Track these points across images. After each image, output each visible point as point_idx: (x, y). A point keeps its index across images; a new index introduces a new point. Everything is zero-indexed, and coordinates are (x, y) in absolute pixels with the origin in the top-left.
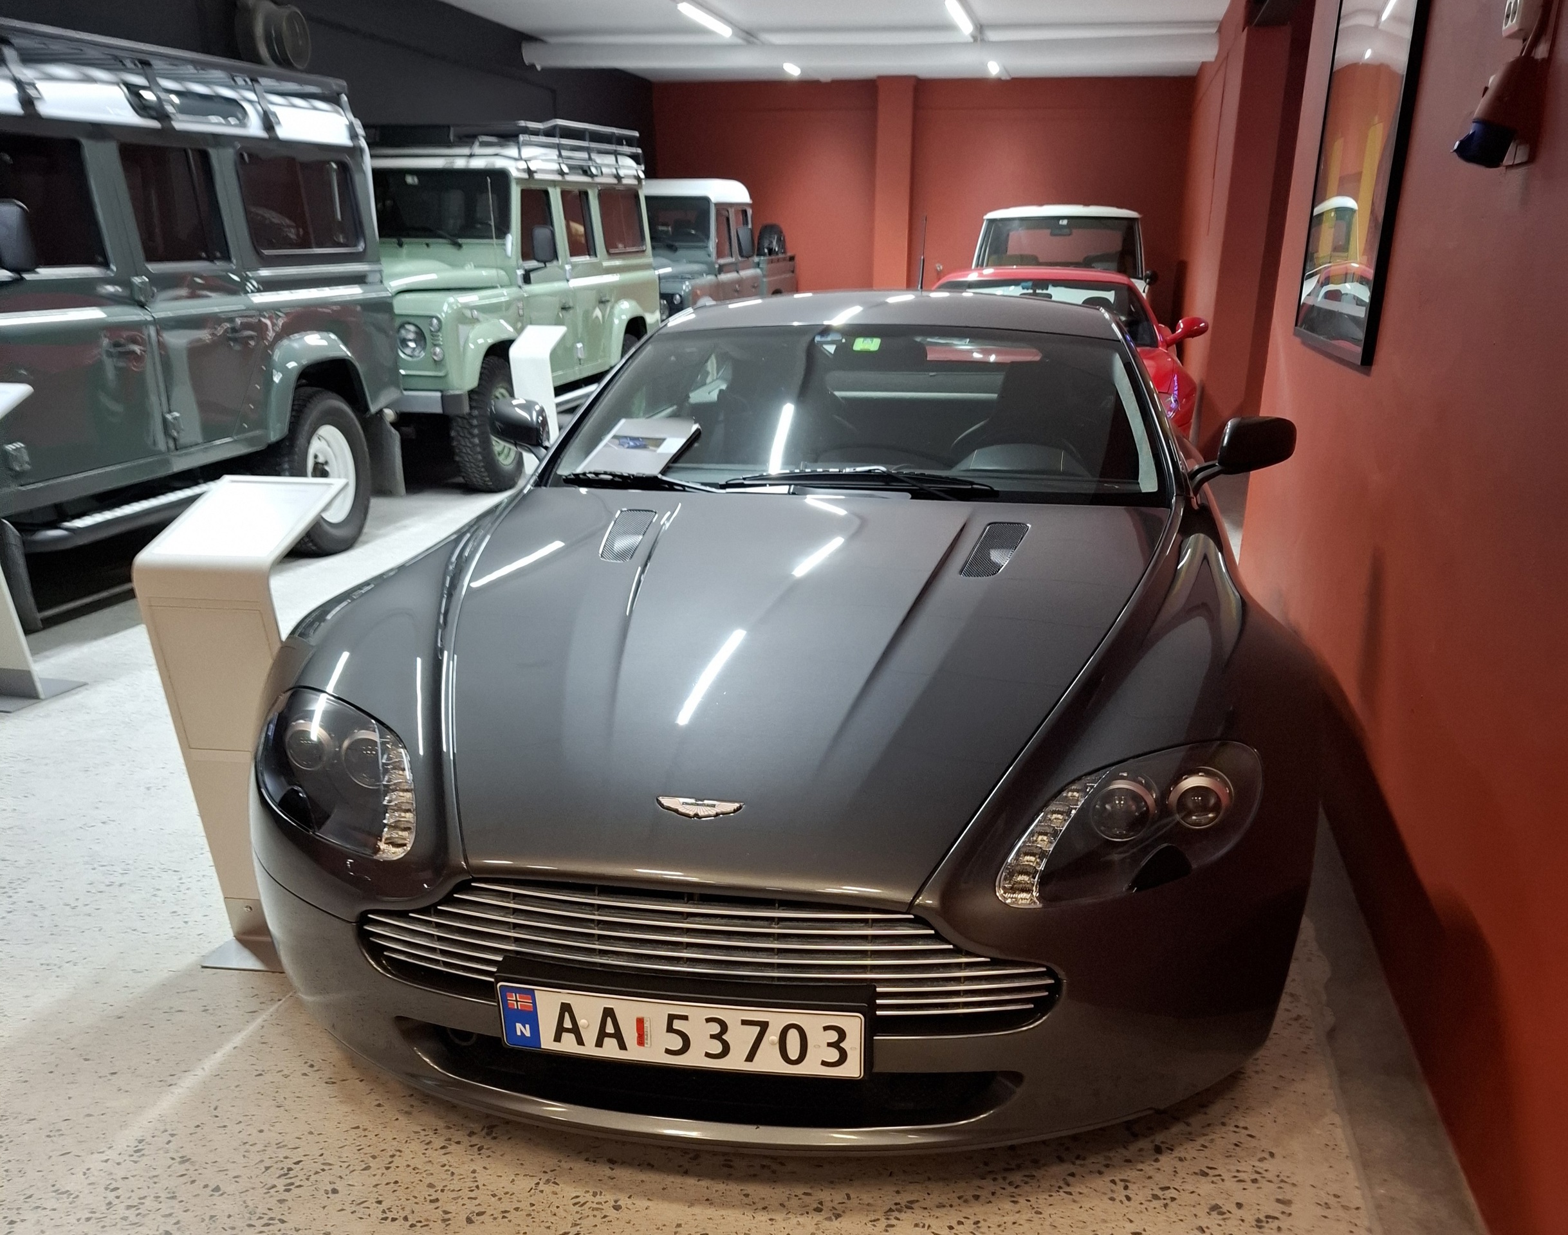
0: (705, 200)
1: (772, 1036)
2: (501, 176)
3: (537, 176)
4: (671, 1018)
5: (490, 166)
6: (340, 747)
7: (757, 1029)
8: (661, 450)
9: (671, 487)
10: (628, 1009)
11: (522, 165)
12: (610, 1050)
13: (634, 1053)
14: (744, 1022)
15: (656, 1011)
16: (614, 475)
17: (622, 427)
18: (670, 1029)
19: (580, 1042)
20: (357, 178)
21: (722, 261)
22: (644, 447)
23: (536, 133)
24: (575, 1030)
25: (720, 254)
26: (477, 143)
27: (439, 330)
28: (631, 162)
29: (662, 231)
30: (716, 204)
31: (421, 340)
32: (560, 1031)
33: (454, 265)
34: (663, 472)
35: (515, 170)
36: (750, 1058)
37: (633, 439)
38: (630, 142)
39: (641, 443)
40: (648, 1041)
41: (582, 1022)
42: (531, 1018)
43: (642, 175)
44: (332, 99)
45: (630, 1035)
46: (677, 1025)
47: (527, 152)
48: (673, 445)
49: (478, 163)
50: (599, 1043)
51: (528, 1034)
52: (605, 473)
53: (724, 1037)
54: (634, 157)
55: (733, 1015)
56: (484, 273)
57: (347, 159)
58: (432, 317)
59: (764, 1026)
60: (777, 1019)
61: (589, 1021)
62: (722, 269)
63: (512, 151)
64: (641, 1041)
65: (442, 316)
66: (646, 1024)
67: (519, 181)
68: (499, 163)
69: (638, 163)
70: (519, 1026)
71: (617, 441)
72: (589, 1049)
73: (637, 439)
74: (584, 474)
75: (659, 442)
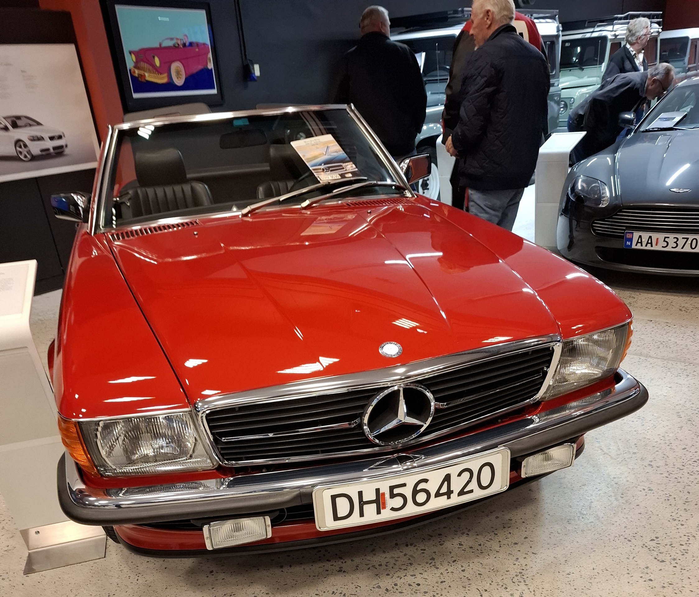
0: (687, 38)
1: (689, 242)
2: (604, 38)
3: (618, 37)
4: (665, 238)
5: (600, 35)
6: (588, 189)
7: (686, 240)
8: (674, 120)
9: (676, 129)
10: (655, 236)
11: (613, 33)
12: (649, 247)
13: (655, 248)
14: (683, 238)
15: (661, 236)
16: (658, 128)
17: (662, 115)
18: (664, 241)
19: (642, 245)
20: (557, 46)
21: (690, 66)
22: (669, 120)
23: (621, 19)
24: (641, 243)
25: (689, 63)
26: (596, 26)
27: (573, 103)
28: (656, 26)
29: (664, 54)
30: (692, 39)
31: (565, 108)
32: (638, 242)
33: (580, 77)
34: (674, 126)
35: (610, 36)
36: (682, 248)
37: (665, 118)
38: (657, 16)
39: (667, 119)
40: (658, 245)
41: (643, 240)
42: (631, 240)
43: (660, 30)
44: (553, 18)
45: (654, 243)
46: (666, 240)
47: (616, 27)
48: (678, 119)
49: (595, 35)
50: (646, 246)
51: (629, 244)
52: (656, 128)
53: (677, 242)
54: (658, 23)
55: (680, 236)
56: (591, 79)
57: (555, 39)
58: (572, 98)
59: (687, 239)
60: (691, 237)
61: (645, 240)
62: (689, 70)
63: (610, 28)
64: (656, 245)
65: (575, 97)
66: (659, 240)
67: (611, 40)
68: (604, 34)
69: (660, 26)
70: (628, 242)
71: (660, 120)
72: (644, 247)
73: (666, 118)
74: (649, 129)
75: (674, 118)
